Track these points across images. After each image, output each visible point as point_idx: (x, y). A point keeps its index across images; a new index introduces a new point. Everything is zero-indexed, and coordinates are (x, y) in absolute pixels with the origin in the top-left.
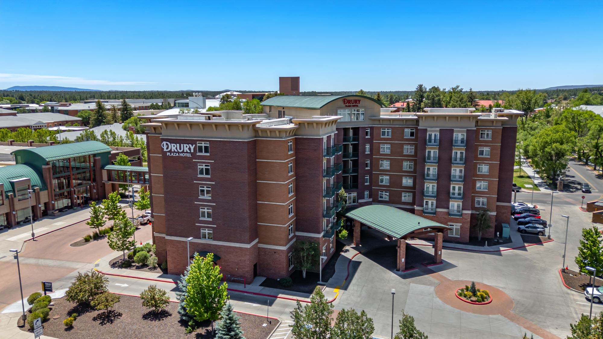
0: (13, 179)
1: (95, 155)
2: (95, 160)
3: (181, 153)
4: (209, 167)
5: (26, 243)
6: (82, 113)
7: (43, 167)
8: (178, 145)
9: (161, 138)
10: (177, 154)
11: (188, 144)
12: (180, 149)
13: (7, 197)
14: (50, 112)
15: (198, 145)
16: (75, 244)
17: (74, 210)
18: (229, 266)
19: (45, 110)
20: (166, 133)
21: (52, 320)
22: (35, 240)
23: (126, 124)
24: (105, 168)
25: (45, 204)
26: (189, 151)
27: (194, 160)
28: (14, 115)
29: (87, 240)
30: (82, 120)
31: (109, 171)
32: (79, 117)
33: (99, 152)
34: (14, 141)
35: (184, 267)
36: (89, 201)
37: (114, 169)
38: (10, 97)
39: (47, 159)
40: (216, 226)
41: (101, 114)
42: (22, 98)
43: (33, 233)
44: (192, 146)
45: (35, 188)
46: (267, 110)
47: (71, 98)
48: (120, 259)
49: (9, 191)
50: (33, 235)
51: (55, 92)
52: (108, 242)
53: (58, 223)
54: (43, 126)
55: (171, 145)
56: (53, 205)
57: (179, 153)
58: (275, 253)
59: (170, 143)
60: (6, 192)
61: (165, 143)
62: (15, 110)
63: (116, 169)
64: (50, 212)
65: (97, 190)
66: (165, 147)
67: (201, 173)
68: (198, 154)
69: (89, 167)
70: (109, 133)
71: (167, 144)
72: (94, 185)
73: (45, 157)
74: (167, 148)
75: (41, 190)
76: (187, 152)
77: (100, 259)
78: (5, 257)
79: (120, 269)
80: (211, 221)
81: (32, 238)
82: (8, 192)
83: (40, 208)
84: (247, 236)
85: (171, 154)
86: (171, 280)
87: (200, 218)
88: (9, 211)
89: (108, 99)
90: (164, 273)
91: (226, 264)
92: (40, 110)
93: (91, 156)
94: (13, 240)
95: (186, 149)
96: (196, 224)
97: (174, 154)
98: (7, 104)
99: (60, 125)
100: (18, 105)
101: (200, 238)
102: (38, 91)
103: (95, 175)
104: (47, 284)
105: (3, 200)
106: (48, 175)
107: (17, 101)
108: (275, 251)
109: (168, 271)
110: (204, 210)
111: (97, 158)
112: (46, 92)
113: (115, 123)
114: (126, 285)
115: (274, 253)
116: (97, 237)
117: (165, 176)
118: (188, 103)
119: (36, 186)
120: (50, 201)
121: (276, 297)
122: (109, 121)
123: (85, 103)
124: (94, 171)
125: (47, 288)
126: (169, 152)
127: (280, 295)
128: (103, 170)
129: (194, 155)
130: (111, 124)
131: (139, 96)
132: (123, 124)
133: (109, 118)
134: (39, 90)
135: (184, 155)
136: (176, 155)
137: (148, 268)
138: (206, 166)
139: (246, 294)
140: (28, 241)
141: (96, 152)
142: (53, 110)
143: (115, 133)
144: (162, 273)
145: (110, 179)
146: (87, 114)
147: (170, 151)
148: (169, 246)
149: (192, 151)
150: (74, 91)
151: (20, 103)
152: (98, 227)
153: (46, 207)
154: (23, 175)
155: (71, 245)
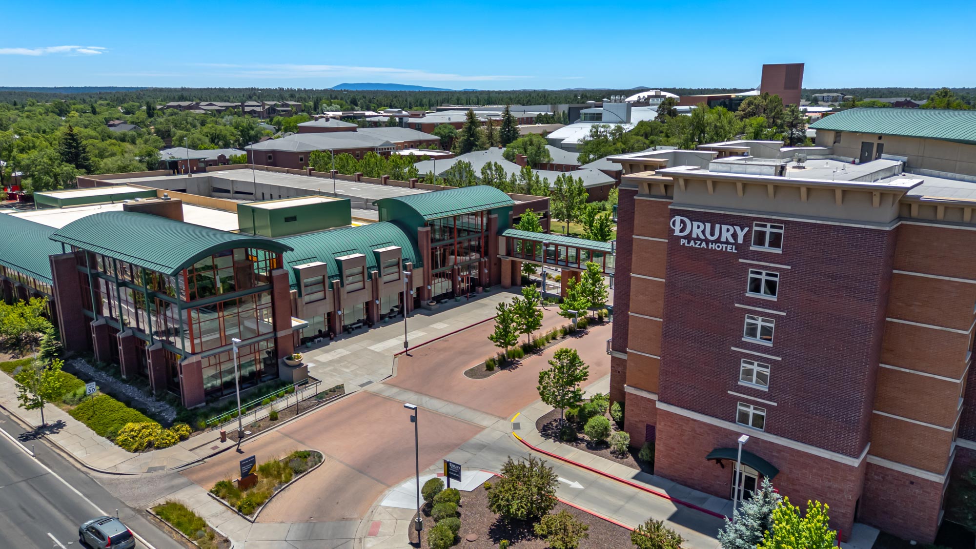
0: (378, 248)
1: (489, 212)
2: (489, 220)
3: (712, 242)
4: (777, 279)
5: (397, 359)
6: (440, 129)
7: (420, 229)
8: (708, 225)
9: (671, 209)
10: (704, 243)
11: (732, 225)
12: (712, 234)
13: (370, 276)
14: (398, 126)
15: (755, 228)
16: (472, 373)
17: (456, 301)
18: (798, 491)
19: (391, 124)
20: (680, 199)
21: (465, 543)
22: (409, 355)
23: (509, 149)
24: (504, 234)
25: (418, 289)
26: (731, 240)
27: (741, 260)
28: (353, 130)
29: (489, 367)
30: (440, 140)
31: (509, 239)
32: (436, 134)
33: (497, 206)
34: (362, 175)
35: (692, 469)
36: (476, 288)
37: (519, 237)
38: (338, 99)
39: (425, 217)
40: (775, 404)
41: (473, 133)
42: (354, 102)
43: (406, 341)
44: (742, 230)
45: (407, 264)
46: (830, 139)
47: (417, 102)
48: (554, 418)
49: (373, 267)
50: (406, 344)
51: (393, 92)
52: (539, 389)
53: (438, 324)
54: (391, 148)
55: (692, 224)
56: (430, 291)
57: (707, 241)
58: (912, 483)
59: (689, 219)
60: (368, 269)
61: (678, 219)
62: (353, 122)
63: (522, 237)
64: (424, 303)
65: (490, 270)
66: (677, 228)
67: (756, 288)
68: (753, 248)
69: (480, 231)
70: (494, 168)
71: (682, 222)
72: (485, 261)
73: (422, 214)
74: (682, 231)
75: (414, 266)
76: (727, 242)
77: (519, 413)
78: (370, 382)
79: (558, 442)
80: (764, 392)
81: (405, 349)
82: (370, 268)
83: (412, 295)
84: (855, 439)
85: (689, 243)
86: (662, 492)
87: (739, 380)
88: (370, 299)
89: (467, 104)
90: (643, 470)
91: (790, 487)
92: (384, 122)
93: (485, 213)
94: (377, 350)
95: (726, 235)
96: (729, 392)
97: (696, 244)
98: (336, 111)
99: (412, 147)
100: (351, 113)
101: (734, 422)
102: (372, 91)
103: (487, 243)
104: (453, 466)
105: (364, 281)
106: (425, 243)
107: (349, 107)
108: (913, 481)
109: (655, 469)
110: (749, 367)
111: (493, 216)
112: (381, 92)
113: (492, 148)
114: (577, 485)
115: (907, 483)
116: (505, 363)
117: (670, 285)
118: (601, 114)
119: (408, 259)
120: (426, 286)
122: (484, 144)
123: (438, 110)
124: (487, 237)
125: (453, 472)
126: (684, 237)
128: (500, 238)
129: (742, 250)
130: (486, 149)
131: (511, 99)
132: (504, 149)
133: (484, 139)
134: (372, 89)
135: (718, 247)
136: (700, 245)
137: (609, 450)
138: (768, 274)
140: (400, 356)
141: (493, 206)
142: (402, 124)
143: (502, 167)
144: (640, 470)
145: (509, 253)
146: (447, 131)
147: (689, 238)
148: (662, 424)
149: (740, 240)
150: (417, 90)
151: (353, 110)
152: (507, 347)
153: (418, 294)
154: (391, 241)
155: (466, 373)
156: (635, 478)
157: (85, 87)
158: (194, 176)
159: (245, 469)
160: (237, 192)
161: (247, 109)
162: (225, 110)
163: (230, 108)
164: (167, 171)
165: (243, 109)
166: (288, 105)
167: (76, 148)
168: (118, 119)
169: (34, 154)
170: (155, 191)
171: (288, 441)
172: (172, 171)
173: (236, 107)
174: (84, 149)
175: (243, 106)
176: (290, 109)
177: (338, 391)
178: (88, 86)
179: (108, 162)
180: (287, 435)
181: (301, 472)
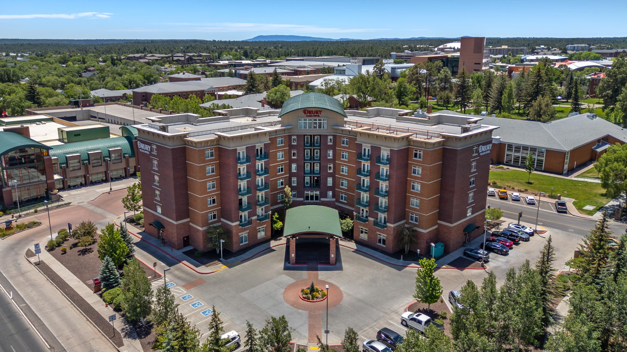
0: (111, 148)
3: (145, 150)
4: (157, 163)
8: (144, 145)
12: (145, 148)
13: (105, 160)
15: (152, 146)
18: (169, 234)
22: (110, 194)
27: (151, 157)
40: (162, 205)
42: (246, 53)
43: (111, 188)
44: (149, 146)
49: (107, 156)
54: (214, 91)
58: (198, 231)
60: (104, 157)
68: (152, 153)
71: (140, 143)
74: (140, 146)
75: (130, 157)
76: (148, 151)
77: (124, 214)
78: (83, 202)
80: (159, 201)
81: (109, 191)
82: (105, 157)
83: (129, 170)
84: (175, 215)
86: (141, 237)
87: (155, 197)
88: (105, 170)
91: (167, 233)
95: (147, 148)
96: (154, 201)
97: (142, 151)
101: (156, 211)
104: (70, 225)
105: (101, 162)
110: (157, 192)
115: (195, 230)
118: (345, 70)
119: (126, 154)
121: (180, 262)
127: (185, 262)
130: (260, 93)
135: (146, 152)
138: (156, 161)
139: (168, 256)
140: (104, 194)
142: (236, 74)
147: (141, 149)
149: (150, 150)
154: (120, 146)
156: (138, 233)
157: (97, 40)
158: (84, 109)
159: (8, 224)
160: (100, 118)
161: (175, 58)
162: (161, 60)
163: (165, 58)
164: (73, 106)
165: (173, 58)
166: (201, 56)
167: (34, 93)
168: (93, 67)
169: (13, 96)
170: (52, 118)
171: (36, 219)
172: (75, 106)
173: (169, 57)
174: (38, 94)
175: (172, 56)
176: (202, 58)
177: (68, 204)
178: (98, 39)
179: (50, 100)
180: (36, 217)
181: (29, 227)
